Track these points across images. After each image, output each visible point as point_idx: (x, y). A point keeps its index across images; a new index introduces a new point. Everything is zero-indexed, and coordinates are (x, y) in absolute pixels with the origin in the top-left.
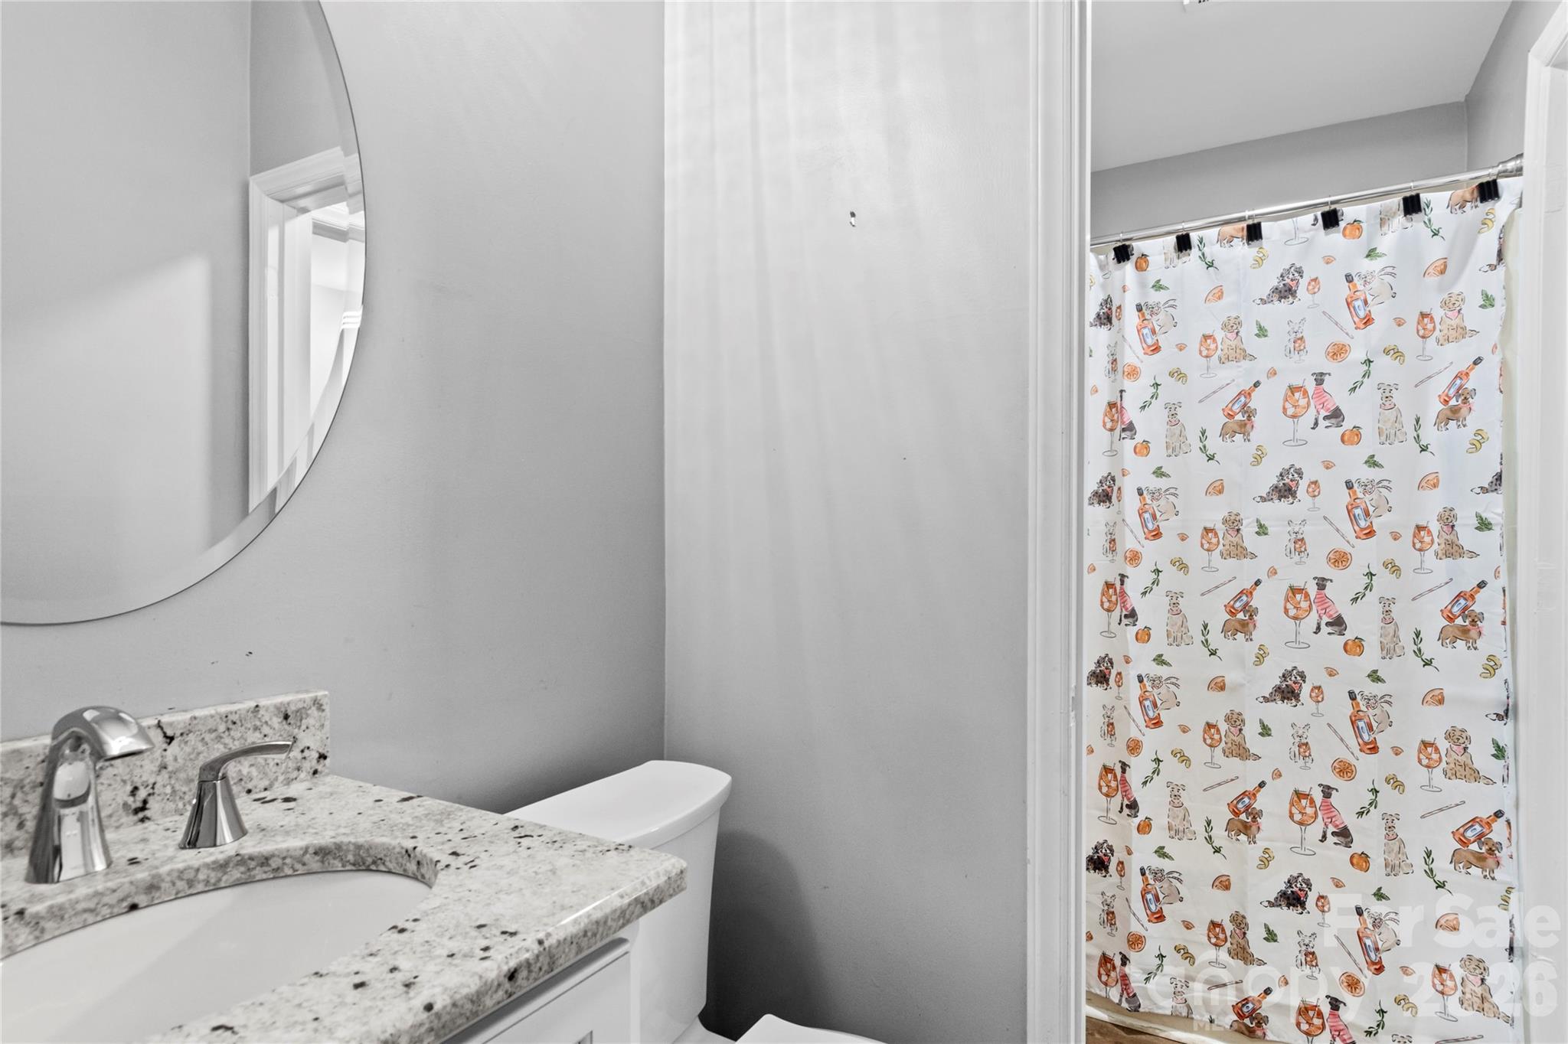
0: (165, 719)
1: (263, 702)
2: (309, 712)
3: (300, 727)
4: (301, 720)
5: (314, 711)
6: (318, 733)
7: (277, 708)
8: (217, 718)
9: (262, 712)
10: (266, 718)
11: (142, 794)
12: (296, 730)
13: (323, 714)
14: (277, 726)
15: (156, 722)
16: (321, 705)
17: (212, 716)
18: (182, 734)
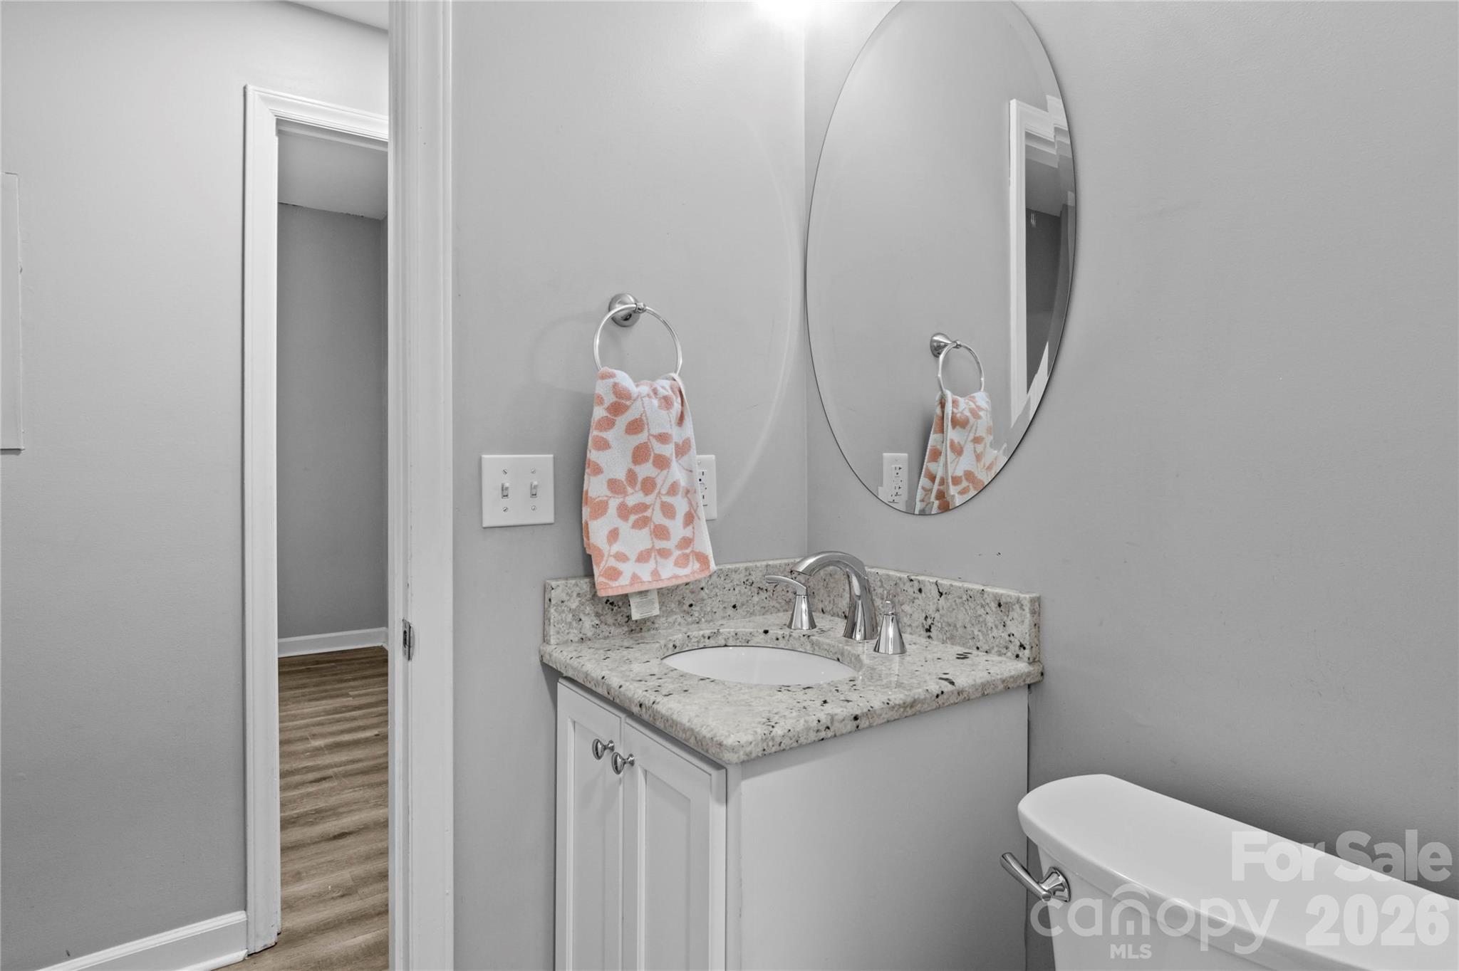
0: (940, 581)
1: (988, 589)
2: (1014, 607)
3: (1008, 616)
4: (1009, 611)
5: (1017, 607)
6: (1019, 626)
7: (995, 596)
8: (962, 589)
9: (986, 596)
10: (988, 601)
11: (929, 621)
12: (1005, 618)
13: (1024, 613)
14: (994, 609)
15: (935, 581)
16: (1022, 605)
17: (960, 588)
18: (946, 593)
